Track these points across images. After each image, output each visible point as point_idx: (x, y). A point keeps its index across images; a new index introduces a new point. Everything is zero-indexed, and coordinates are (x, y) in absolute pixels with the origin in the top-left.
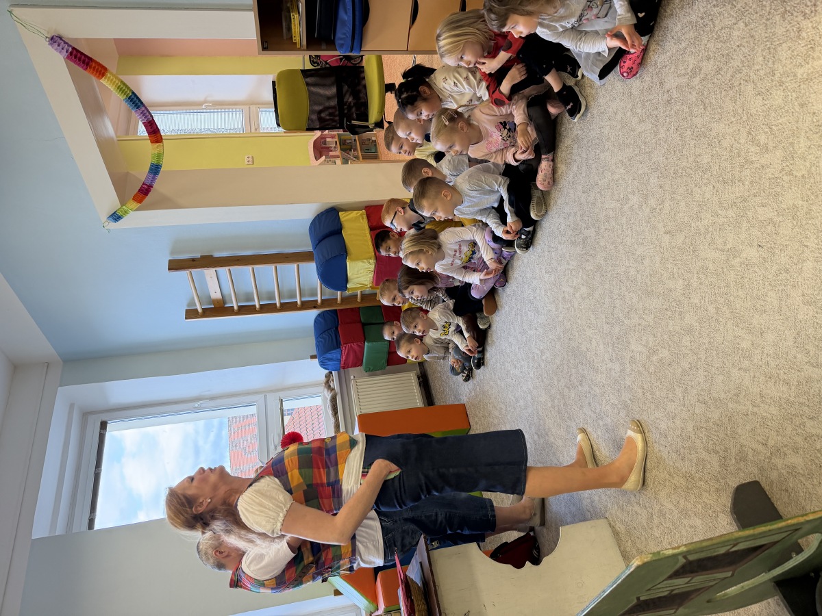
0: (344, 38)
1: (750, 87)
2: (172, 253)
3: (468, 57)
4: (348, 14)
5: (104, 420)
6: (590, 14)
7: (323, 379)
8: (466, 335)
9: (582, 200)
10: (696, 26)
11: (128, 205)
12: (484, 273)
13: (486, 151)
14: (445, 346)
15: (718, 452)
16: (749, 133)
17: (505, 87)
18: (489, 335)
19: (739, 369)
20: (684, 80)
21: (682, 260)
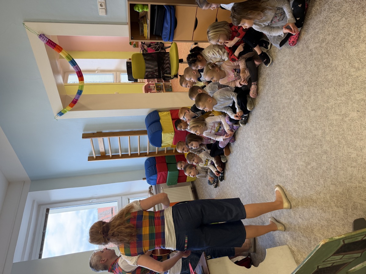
0: (166, 35)
1: (349, 44)
2: (84, 130)
3: (221, 40)
4: (168, 24)
5: (48, 208)
6: (276, 20)
7: (148, 189)
8: (216, 165)
9: (271, 100)
12: (225, 136)
13: (227, 81)
14: (206, 170)
15: (343, 207)
16: (350, 63)
17: (237, 53)
18: (227, 165)
19: (351, 167)
20: (318, 45)
21: (320, 121)
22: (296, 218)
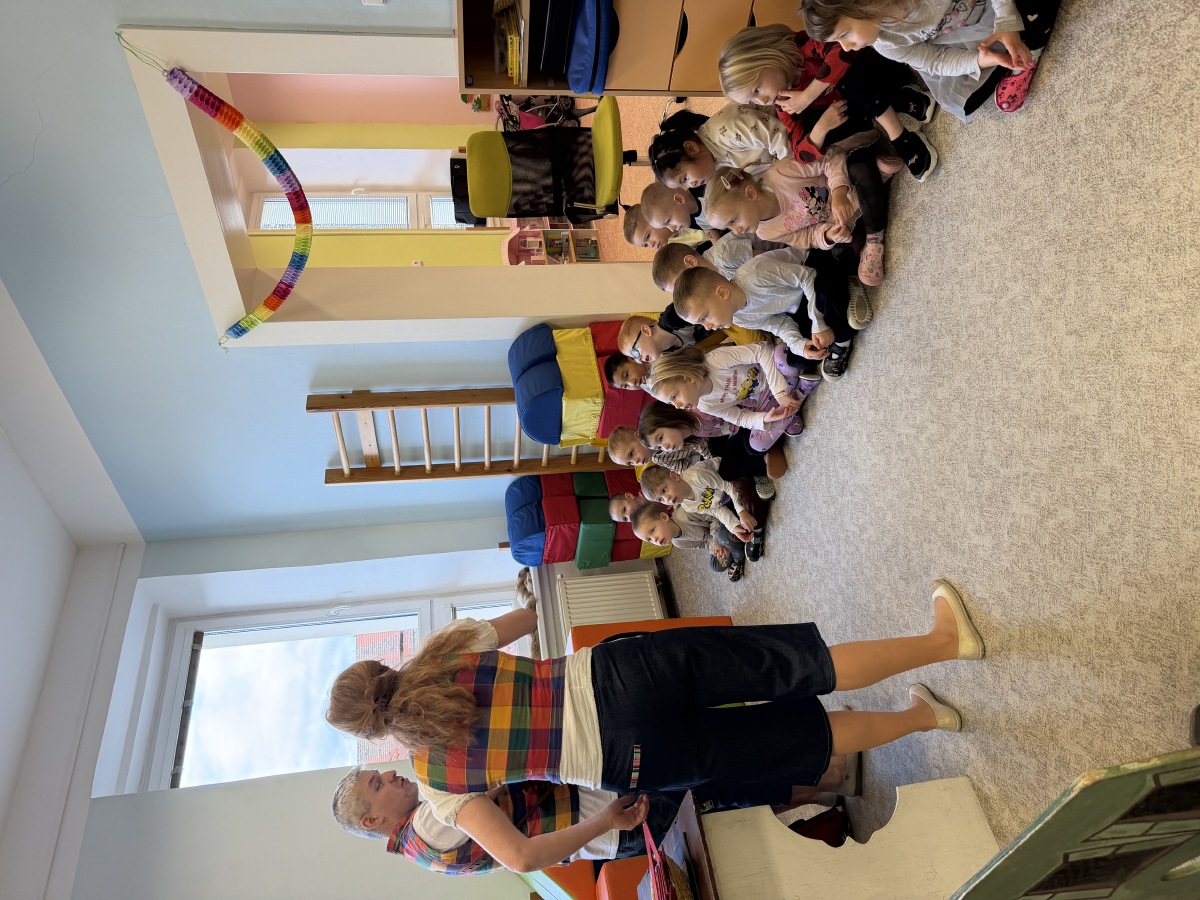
0: (582, 71)
2: (313, 386)
3: (765, 91)
4: (590, 36)
5: (199, 629)
6: (955, 21)
7: (515, 579)
8: (739, 509)
9: (931, 296)
10: (1118, 29)
11: (257, 312)
12: (771, 412)
13: (784, 230)
14: (705, 525)
15: (1159, 660)
17: (817, 134)
18: (773, 509)
20: (1098, 108)
21: (1096, 372)
22: (999, 691)
